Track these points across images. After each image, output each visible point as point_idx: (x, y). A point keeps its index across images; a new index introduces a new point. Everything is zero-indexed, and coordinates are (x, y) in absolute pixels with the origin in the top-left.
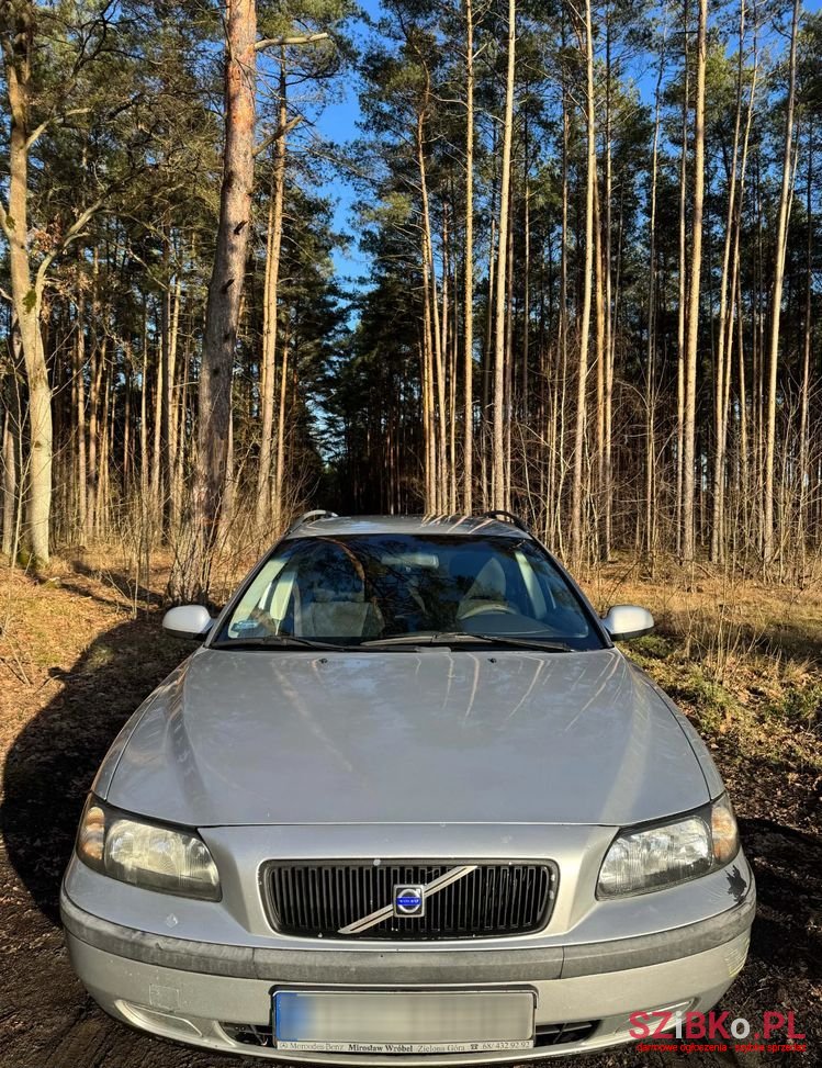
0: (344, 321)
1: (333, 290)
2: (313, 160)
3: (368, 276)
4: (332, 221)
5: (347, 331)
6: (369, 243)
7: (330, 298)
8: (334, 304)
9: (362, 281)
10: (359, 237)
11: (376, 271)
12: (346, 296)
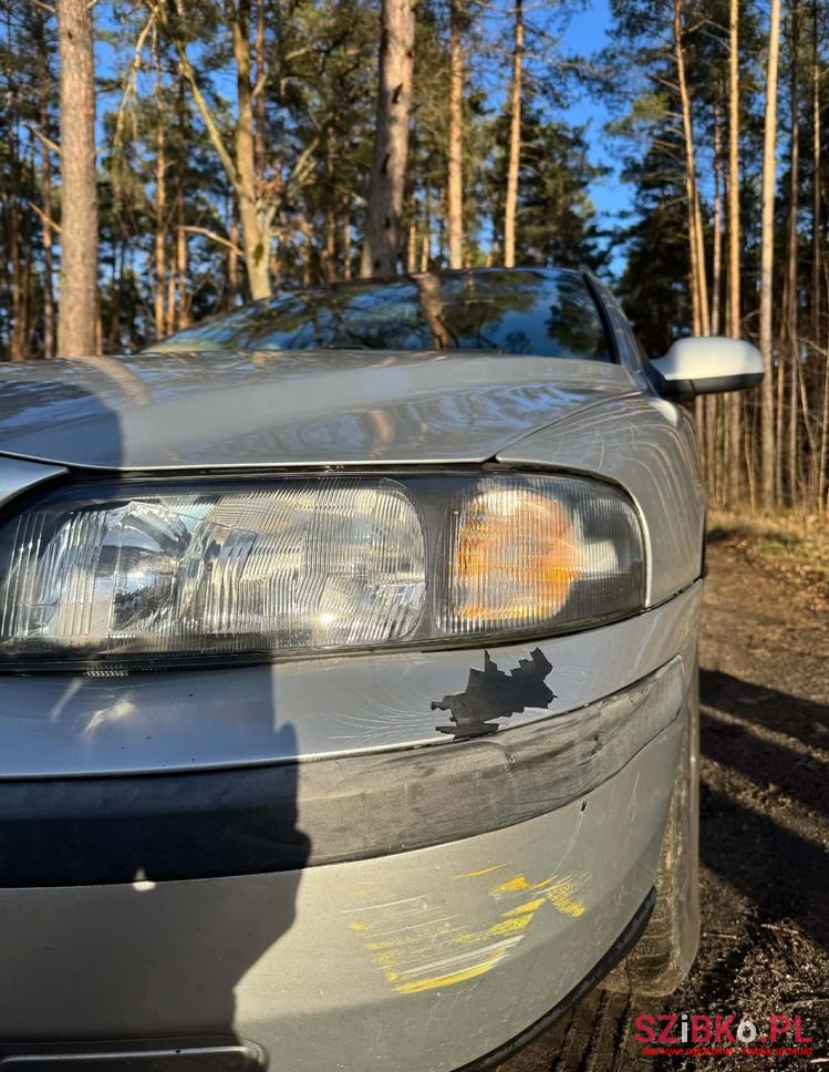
0: (607, 264)
1: (593, 232)
2: (558, 81)
3: (630, 208)
4: (588, 153)
5: (610, 274)
6: (632, 171)
7: (590, 242)
8: (595, 247)
9: (623, 215)
10: (619, 167)
11: (640, 202)
12: (605, 234)
